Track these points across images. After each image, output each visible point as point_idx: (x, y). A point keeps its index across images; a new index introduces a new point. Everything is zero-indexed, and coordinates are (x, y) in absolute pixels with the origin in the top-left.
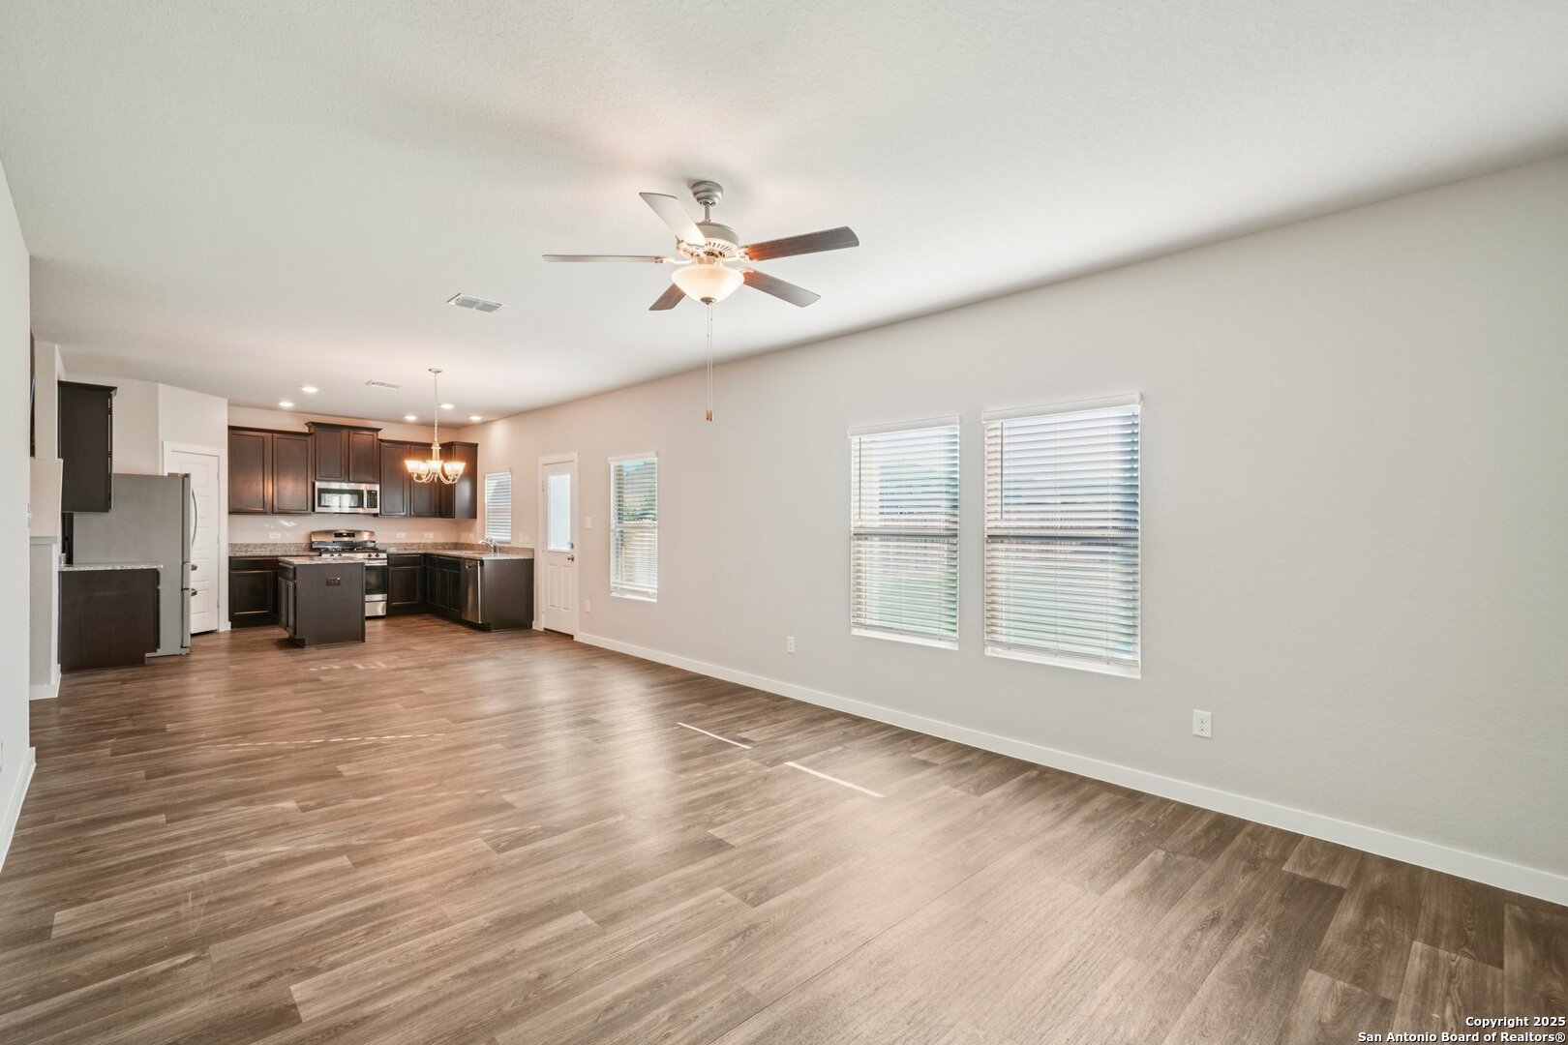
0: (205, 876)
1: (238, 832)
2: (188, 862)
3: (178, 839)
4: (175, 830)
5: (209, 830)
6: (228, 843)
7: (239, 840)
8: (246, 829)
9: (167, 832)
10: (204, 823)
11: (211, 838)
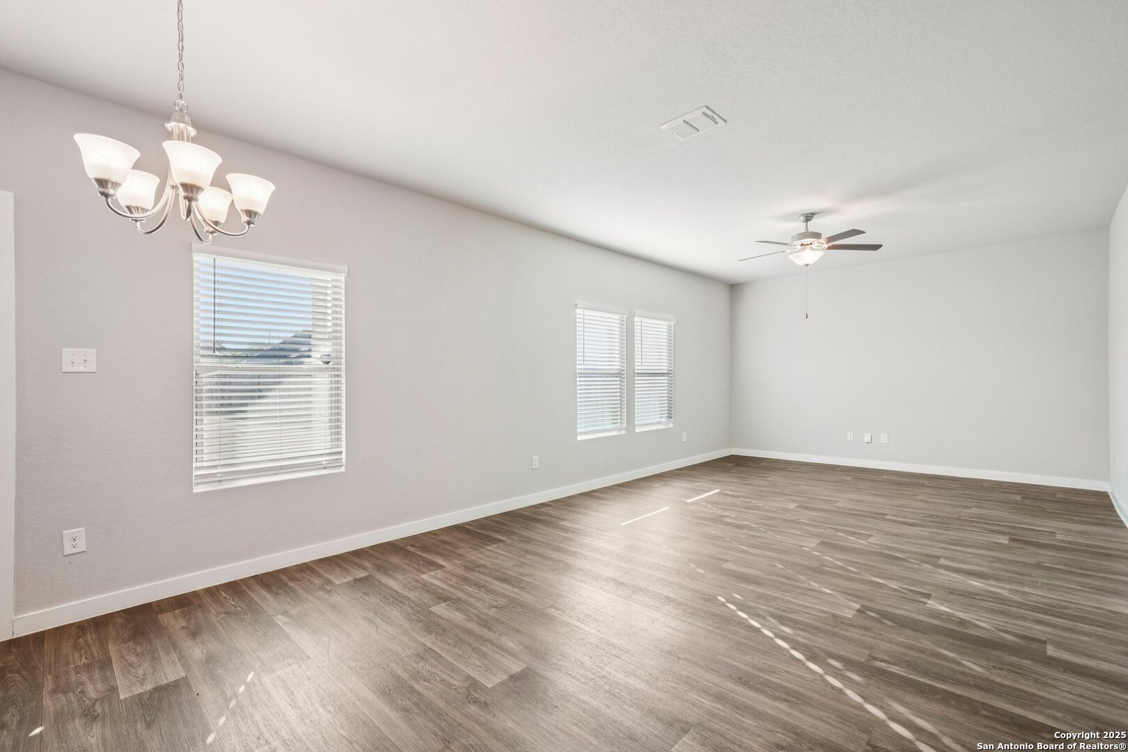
0: (1026, 589)
1: (991, 604)
2: (1036, 602)
3: (1039, 622)
4: (1041, 631)
5: (1010, 616)
6: (1003, 600)
7: (992, 598)
8: (983, 604)
9: (1048, 633)
10: (1011, 624)
11: (1012, 608)
